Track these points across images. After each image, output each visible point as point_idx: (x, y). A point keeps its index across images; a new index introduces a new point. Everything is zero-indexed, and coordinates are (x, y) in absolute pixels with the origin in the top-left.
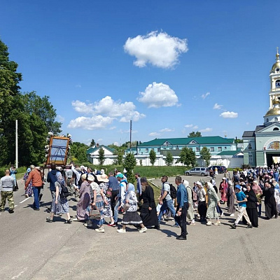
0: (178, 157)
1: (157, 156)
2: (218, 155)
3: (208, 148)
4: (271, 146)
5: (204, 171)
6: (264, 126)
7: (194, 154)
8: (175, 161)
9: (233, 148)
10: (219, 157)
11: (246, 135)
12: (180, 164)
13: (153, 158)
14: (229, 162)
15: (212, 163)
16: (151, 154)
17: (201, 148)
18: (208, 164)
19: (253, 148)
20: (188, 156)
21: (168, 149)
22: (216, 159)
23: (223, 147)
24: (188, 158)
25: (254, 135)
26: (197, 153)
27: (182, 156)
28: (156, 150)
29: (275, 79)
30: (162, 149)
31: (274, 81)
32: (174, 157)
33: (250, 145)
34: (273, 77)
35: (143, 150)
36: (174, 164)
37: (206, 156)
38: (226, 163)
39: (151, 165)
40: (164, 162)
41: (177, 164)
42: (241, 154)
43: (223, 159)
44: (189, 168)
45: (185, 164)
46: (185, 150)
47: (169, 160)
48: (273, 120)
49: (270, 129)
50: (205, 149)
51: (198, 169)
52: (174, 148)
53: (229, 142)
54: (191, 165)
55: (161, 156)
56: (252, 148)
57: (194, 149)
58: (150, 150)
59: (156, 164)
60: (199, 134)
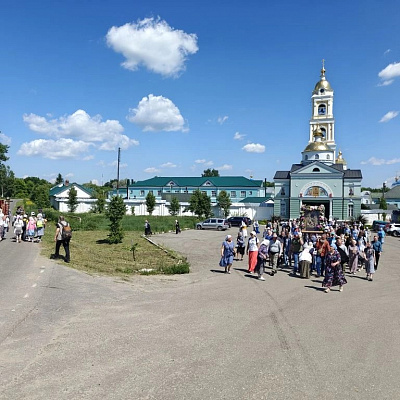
0: (187, 204)
1: (157, 201)
2: (241, 202)
3: (228, 192)
4: (309, 193)
5: (222, 224)
6: (302, 165)
7: (208, 199)
8: (182, 209)
9: (261, 193)
10: (242, 204)
11: (279, 176)
12: (189, 214)
13: (151, 204)
14: (255, 212)
15: (233, 213)
16: (148, 199)
17: (219, 192)
18: (227, 215)
19: (287, 194)
20: (200, 202)
21: (174, 192)
22: (238, 208)
23: (248, 192)
24: (201, 205)
25: (289, 177)
26: (213, 199)
27: (193, 202)
28: (155, 193)
29: (318, 102)
30: (164, 191)
31: (317, 105)
32: (182, 204)
33: (283, 189)
34: (316, 100)
35: (137, 192)
36: (181, 214)
37: (224, 203)
38: (250, 214)
39: (147, 214)
40: (167, 210)
41: (186, 214)
42: (270, 202)
43: (247, 208)
44: (202, 219)
45: (196, 213)
46: (197, 194)
47: (174, 207)
48: (313, 158)
49: (309, 170)
50: (224, 194)
51: (214, 221)
52: (182, 191)
53: (256, 185)
54: (204, 215)
55: (162, 201)
56: (285, 194)
57: (209, 193)
58: (147, 192)
59: (156, 212)
60: (215, 173)
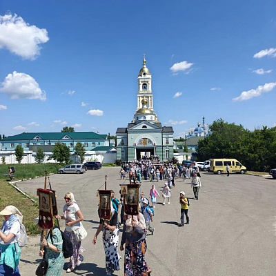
0: (51, 153)
1: (25, 152)
2: (92, 150)
3: (83, 143)
4: (140, 143)
5: (80, 169)
6: (135, 124)
7: (68, 149)
8: (47, 158)
9: (106, 144)
10: (94, 152)
11: (119, 131)
12: (52, 161)
13: (19, 154)
14: (103, 157)
15: (87, 159)
16: (17, 150)
17: (75, 144)
18: (82, 160)
19: (125, 144)
20: (61, 152)
21: (39, 144)
22: (91, 155)
23: (97, 143)
24: (62, 154)
25: (126, 132)
26: (71, 149)
27: (55, 152)
28: (24, 145)
29: (142, 82)
30: (31, 144)
31: (141, 84)
32: (46, 153)
33: (122, 141)
34: (140, 80)
35: (8, 145)
36: (45, 161)
37: (80, 152)
38: (100, 159)
39: (17, 162)
40: (33, 158)
41: (50, 161)
42: (114, 150)
43: (97, 154)
44: (63, 165)
45: (58, 160)
46: (58, 145)
47: (40, 156)
48: (142, 119)
49: (140, 127)
50: (80, 145)
51: (74, 167)
52: (46, 144)
53: (103, 138)
54: (64, 162)
55: (29, 152)
57: (68, 145)
58: (16, 145)
59: (24, 161)
60: (72, 129)
